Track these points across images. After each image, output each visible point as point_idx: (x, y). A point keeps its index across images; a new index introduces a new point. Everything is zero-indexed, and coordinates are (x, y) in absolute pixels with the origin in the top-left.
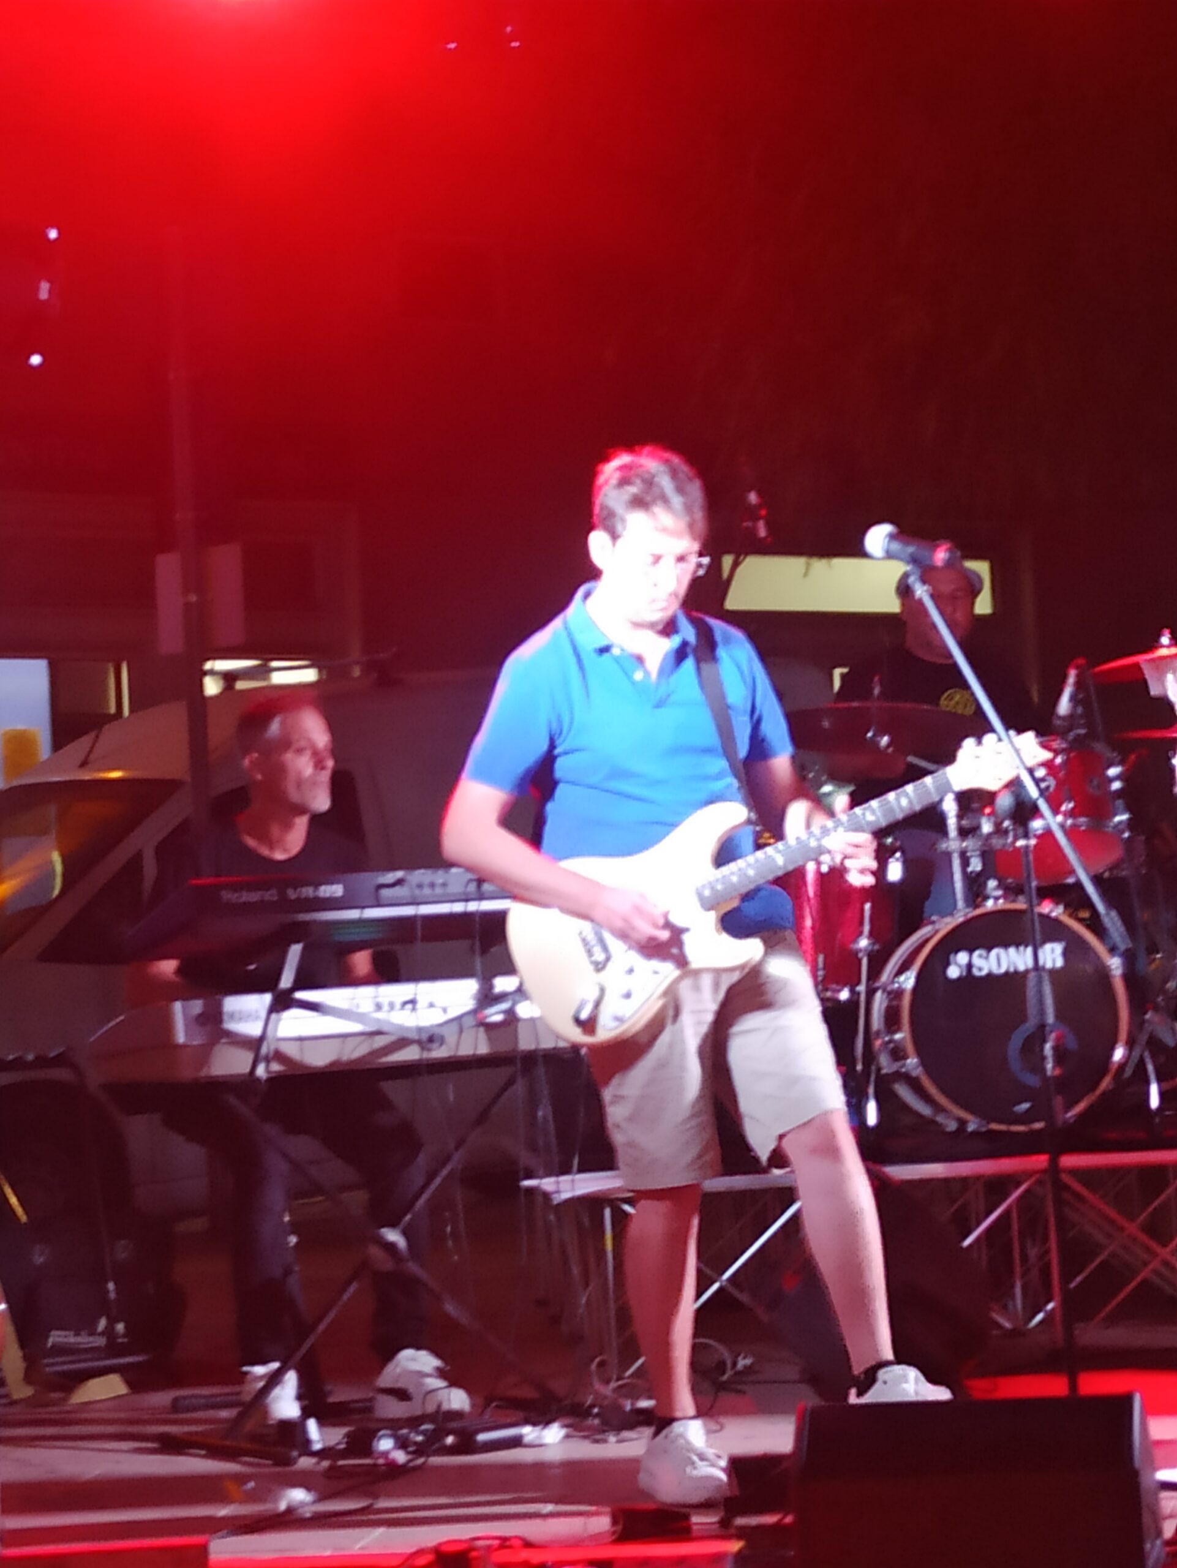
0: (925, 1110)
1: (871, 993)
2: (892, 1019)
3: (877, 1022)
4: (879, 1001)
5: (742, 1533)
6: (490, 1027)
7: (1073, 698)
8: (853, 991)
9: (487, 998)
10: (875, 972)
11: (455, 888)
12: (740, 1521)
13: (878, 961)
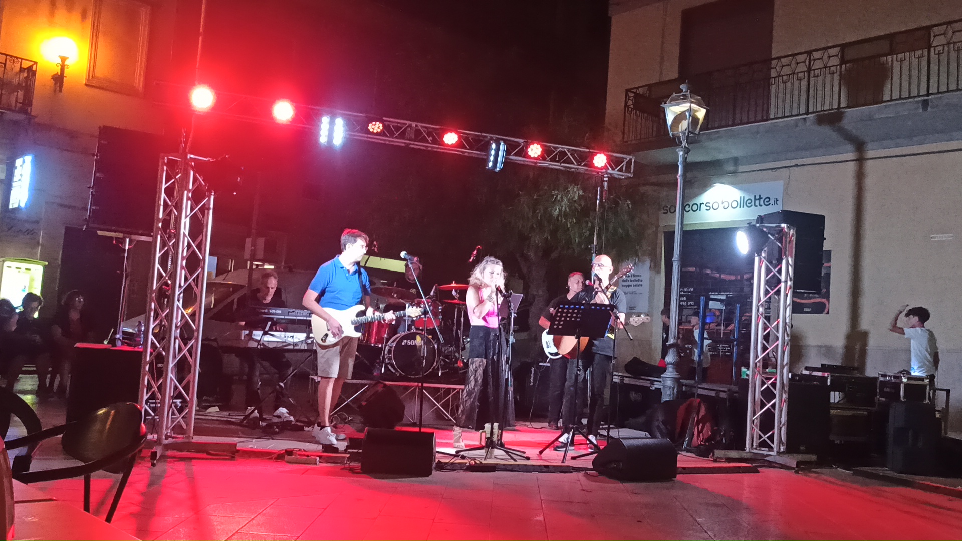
0: (394, 371)
1: (386, 346)
2: (389, 352)
3: (386, 352)
4: (387, 348)
5: (349, 453)
6: (308, 344)
7: (434, 292)
8: (382, 345)
9: (308, 337)
10: (387, 342)
11: (304, 314)
12: (349, 451)
13: (388, 340)
